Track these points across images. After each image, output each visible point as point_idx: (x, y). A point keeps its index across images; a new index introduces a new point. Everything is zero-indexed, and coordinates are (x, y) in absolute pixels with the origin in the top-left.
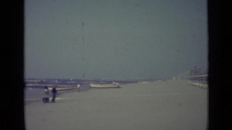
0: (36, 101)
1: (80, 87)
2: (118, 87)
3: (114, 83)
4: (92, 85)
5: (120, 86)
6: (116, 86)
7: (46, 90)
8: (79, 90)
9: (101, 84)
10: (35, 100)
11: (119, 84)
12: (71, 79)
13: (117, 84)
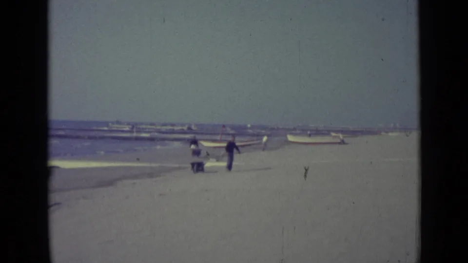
0: (179, 168)
1: (267, 141)
2: (343, 142)
3: (333, 134)
4: (290, 138)
5: (346, 140)
6: (339, 141)
7: (193, 147)
8: (265, 147)
9: (310, 135)
10: (177, 165)
11: (344, 137)
12: (249, 126)
13: (341, 136)
